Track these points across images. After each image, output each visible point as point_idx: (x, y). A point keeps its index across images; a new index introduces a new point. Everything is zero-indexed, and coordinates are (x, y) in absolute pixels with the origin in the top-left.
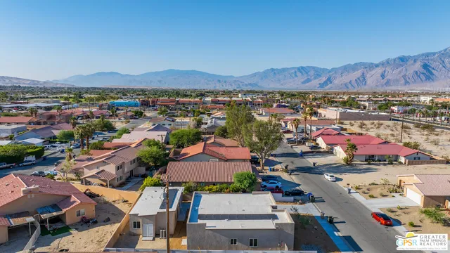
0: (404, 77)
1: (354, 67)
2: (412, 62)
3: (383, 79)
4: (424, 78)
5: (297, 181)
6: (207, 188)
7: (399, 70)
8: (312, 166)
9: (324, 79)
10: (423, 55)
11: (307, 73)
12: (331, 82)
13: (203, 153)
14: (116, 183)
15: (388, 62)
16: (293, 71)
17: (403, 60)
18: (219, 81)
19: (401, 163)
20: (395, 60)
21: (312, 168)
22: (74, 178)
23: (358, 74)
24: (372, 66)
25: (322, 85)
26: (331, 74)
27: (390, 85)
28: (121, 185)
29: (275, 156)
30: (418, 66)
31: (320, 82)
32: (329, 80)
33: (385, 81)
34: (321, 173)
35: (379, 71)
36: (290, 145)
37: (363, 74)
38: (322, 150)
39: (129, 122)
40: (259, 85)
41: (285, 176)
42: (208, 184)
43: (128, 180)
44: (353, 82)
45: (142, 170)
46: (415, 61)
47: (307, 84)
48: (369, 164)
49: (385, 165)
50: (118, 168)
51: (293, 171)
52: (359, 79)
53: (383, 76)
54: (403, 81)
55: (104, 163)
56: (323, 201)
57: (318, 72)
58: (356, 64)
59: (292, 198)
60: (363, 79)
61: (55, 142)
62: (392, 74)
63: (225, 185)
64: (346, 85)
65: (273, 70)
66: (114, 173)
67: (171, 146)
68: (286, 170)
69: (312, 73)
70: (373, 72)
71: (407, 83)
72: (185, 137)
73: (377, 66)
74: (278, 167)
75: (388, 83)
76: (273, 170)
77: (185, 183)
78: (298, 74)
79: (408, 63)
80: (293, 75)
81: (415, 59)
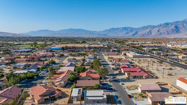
0: (167, 31)
1: (147, 27)
2: (171, 25)
3: (159, 32)
4: (175, 32)
5: (112, 85)
6: (88, 88)
7: (165, 28)
8: (118, 79)
9: (134, 32)
10: (175, 22)
11: (127, 30)
12: (137, 34)
13: (86, 76)
14: (64, 86)
15: (161, 25)
16: (121, 29)
17: (167, 24)
18: (91, 33)
19: (143, 78)
20: (163, 24)
21: (117, 80)
22: (52, 84)
23: (148, 30)
24: (154, 27)
25: (133, 35)
26: (137, 30)
27: (161, 35)
28: (65, 87)
29: (108, 75)
30: (173, 27)
31: (133, 33)
32: (136, 33)
33: (159, 33)
34: (119, 82)
35: (157, 29)
36: (113, 71)
37: (150, 30)
38: (122, 73)
39: (59, 59)
40: (107, 35)
41: (109, 83)
42: (88, 87)
43: (66, 85)
44: (146, 33)
45: (70, 82)
46: (172, 25)
47: (127, 34)
48: (134, 79)
49: (138, 79)
50: (64, 82)
51: (112, 81)
52: (149, 32)
53: (158, 31)
54: (167, 33)
55: (61, 81)
56: (117, 91)
57: (132, 29)
58: (148, 26)
59: (109, 91)
60: (150, 32)
61: (40, 70)
62: (162, 30)
63: (92, 87)
64: (143, 35)
65: (113, 28)
66: (63, 83)
67: (76, 72)
68: (110, 81)
69: (129, 30)
70: (154, 30)
71: (168, 34)
72: (80, 70)
73: (156, 27)
74: (108, 80)
75: (160, 34)
76: (106, 81)
77: (82, 87)
78: (124, 30)
79: (169, 26)
80: (121, 31)
81: (172, 24)
